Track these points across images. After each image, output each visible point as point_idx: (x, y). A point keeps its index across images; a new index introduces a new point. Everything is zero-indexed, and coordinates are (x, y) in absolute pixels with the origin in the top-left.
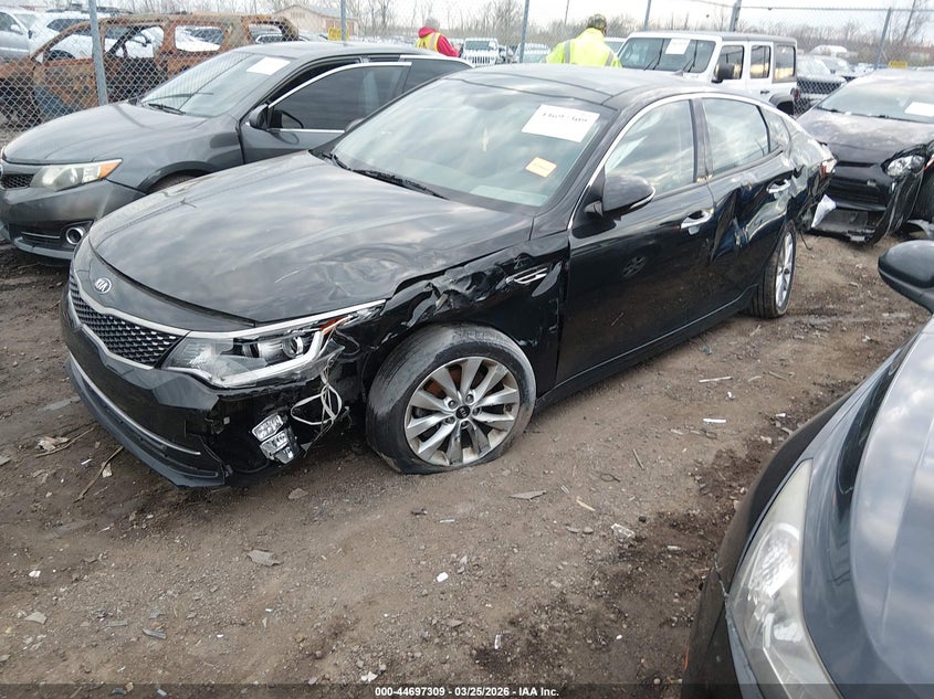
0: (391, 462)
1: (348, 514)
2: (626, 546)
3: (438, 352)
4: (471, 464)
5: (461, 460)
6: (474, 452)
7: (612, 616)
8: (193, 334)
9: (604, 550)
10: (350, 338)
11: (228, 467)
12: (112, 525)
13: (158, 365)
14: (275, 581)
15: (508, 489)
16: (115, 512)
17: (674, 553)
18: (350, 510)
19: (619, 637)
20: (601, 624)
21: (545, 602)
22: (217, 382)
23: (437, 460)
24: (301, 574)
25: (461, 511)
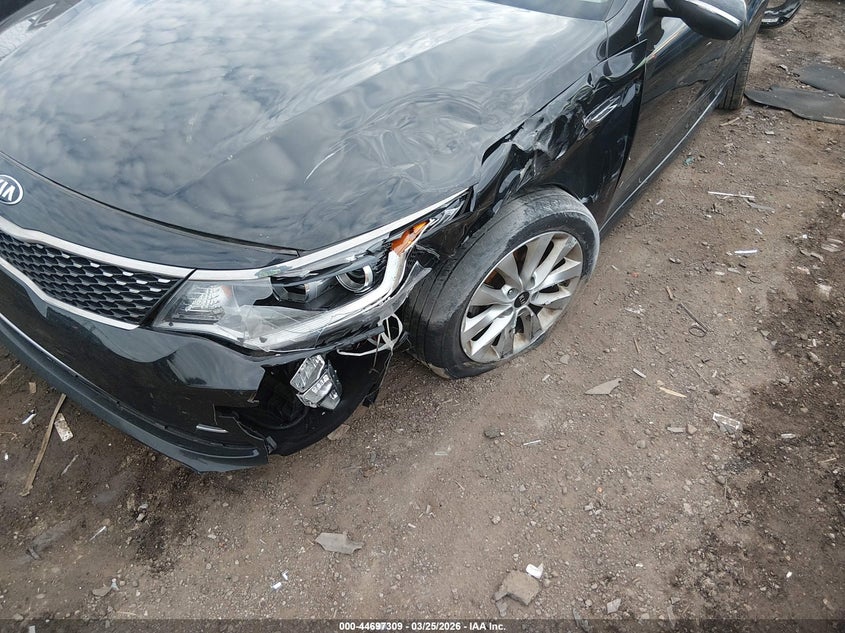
0: (441, 372)
1: (411, 451)
2: (741, 444)
3: (510, 237)
4: (523, 353)
5: (511, 352)
6: (523, 338)
7: (771, 547)
8: (199, 275)
9: (722, 455)
10: (431, 251)
11: (270, 439)
12: (108, 521)
13: (147, 322)
14: (367, 576)
15: (577, 382)
16: (103, 498)
17: (790, 442)
18: (410, 443)
19: (789, 574)
20: (764, 561)
21: (695, 542)
22: (254, 343)
23: (489, 357)
24: (395, 559)
25: (540, 424)
